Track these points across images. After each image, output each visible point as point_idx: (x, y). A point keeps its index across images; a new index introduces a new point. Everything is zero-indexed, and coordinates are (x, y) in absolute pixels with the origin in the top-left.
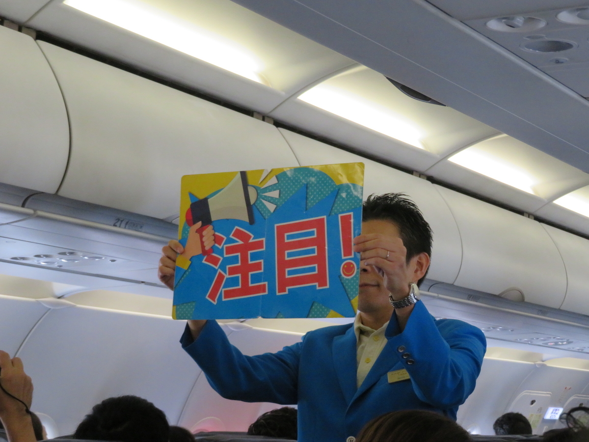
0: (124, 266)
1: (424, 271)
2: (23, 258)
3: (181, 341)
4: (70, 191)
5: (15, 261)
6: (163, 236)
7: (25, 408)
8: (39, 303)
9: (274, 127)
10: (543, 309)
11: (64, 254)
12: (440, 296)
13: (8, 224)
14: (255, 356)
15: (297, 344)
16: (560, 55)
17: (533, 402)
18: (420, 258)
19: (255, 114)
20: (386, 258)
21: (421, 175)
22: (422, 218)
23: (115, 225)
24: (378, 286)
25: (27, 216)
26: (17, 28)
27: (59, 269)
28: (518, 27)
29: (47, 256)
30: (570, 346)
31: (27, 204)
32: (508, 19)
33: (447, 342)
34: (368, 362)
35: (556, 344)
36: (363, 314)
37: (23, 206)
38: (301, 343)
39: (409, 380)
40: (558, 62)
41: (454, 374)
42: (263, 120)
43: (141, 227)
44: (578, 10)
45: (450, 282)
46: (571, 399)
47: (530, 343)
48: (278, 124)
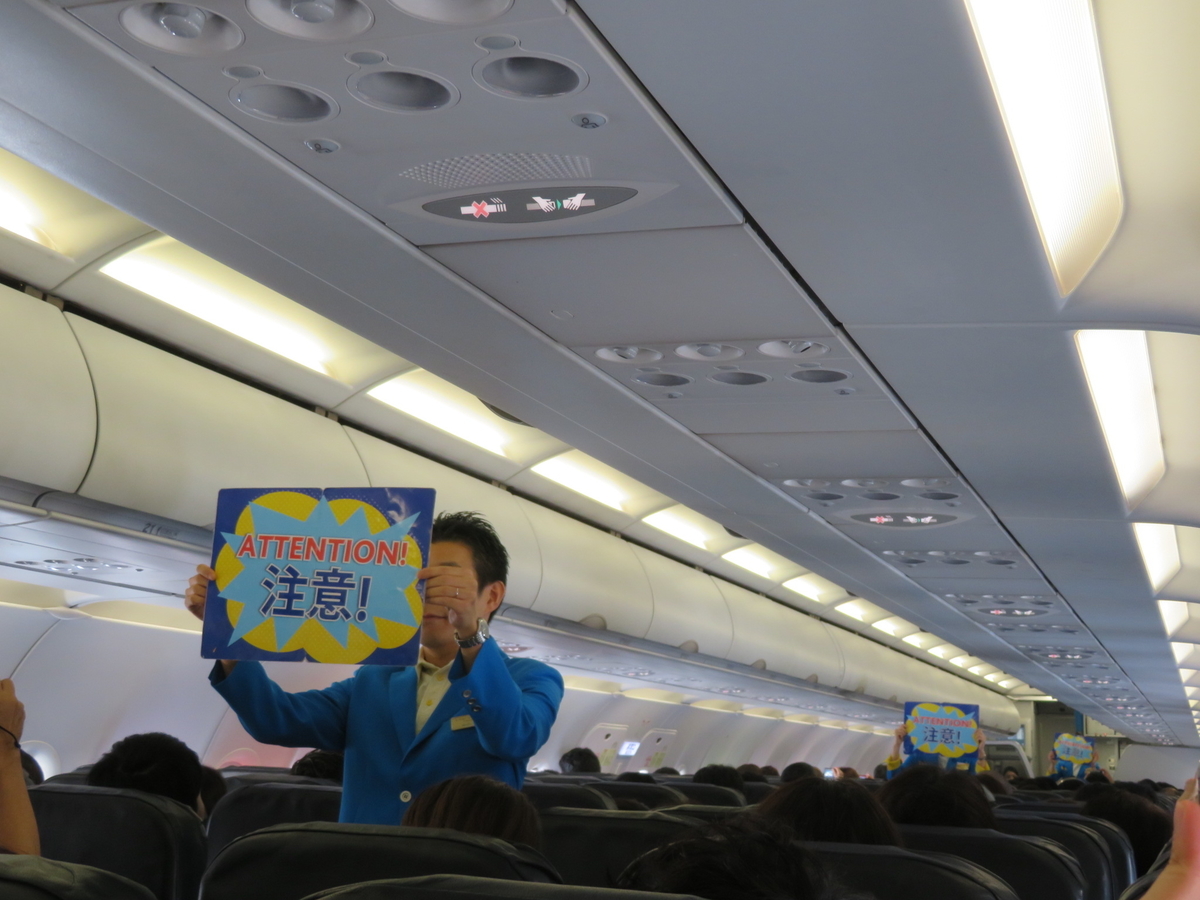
0: (151, 576)
1: (498, 601)
2: (31, 563)
3: (210, 678)
4: (92, 491)
5: (20, 565)
6: (199, 545)
7: (13, 741)
8: (46, 612)
9: (338, 425)
10: (626, 638)
11: (81, 560)
12: (515, 621)
13: (14, 525)
14: (299, 694)
15: (349, 680)
16: (675, 390)
17: (607, 736)
18: (494, 588)
19: (317, 409)
20: (455, 597)
21: (500, 484)
22: (497, 541)
23: (144, 531)
24: (445, 618)
25: (38, 517)
26: (41, 295)
27: (74, 576)
28: (631, 358)
29: (59, 562)
30: (652, 677)
31: (39, 504)
32: (620, 349)
33: (519, 685)
34: (429, 704)
35: (637, 674)
36: (427, 649)
37: (34, 505)
38: (353, 679)
39: (472, 728)
40: (671, 396)
41: (525, 723)
42: (326, 416)
43: (176, 534)
44: (698, 345)
45: (527, 606)
46: (650, 732)
47: (609, 672)
48: (343, 421)
